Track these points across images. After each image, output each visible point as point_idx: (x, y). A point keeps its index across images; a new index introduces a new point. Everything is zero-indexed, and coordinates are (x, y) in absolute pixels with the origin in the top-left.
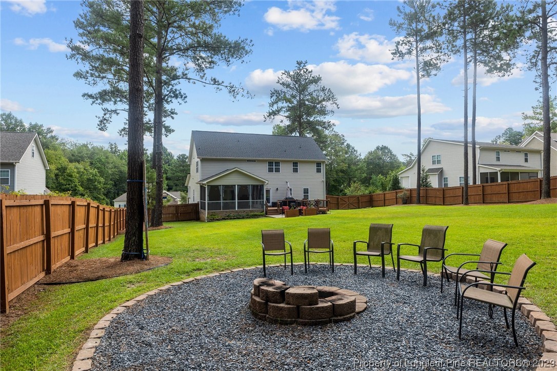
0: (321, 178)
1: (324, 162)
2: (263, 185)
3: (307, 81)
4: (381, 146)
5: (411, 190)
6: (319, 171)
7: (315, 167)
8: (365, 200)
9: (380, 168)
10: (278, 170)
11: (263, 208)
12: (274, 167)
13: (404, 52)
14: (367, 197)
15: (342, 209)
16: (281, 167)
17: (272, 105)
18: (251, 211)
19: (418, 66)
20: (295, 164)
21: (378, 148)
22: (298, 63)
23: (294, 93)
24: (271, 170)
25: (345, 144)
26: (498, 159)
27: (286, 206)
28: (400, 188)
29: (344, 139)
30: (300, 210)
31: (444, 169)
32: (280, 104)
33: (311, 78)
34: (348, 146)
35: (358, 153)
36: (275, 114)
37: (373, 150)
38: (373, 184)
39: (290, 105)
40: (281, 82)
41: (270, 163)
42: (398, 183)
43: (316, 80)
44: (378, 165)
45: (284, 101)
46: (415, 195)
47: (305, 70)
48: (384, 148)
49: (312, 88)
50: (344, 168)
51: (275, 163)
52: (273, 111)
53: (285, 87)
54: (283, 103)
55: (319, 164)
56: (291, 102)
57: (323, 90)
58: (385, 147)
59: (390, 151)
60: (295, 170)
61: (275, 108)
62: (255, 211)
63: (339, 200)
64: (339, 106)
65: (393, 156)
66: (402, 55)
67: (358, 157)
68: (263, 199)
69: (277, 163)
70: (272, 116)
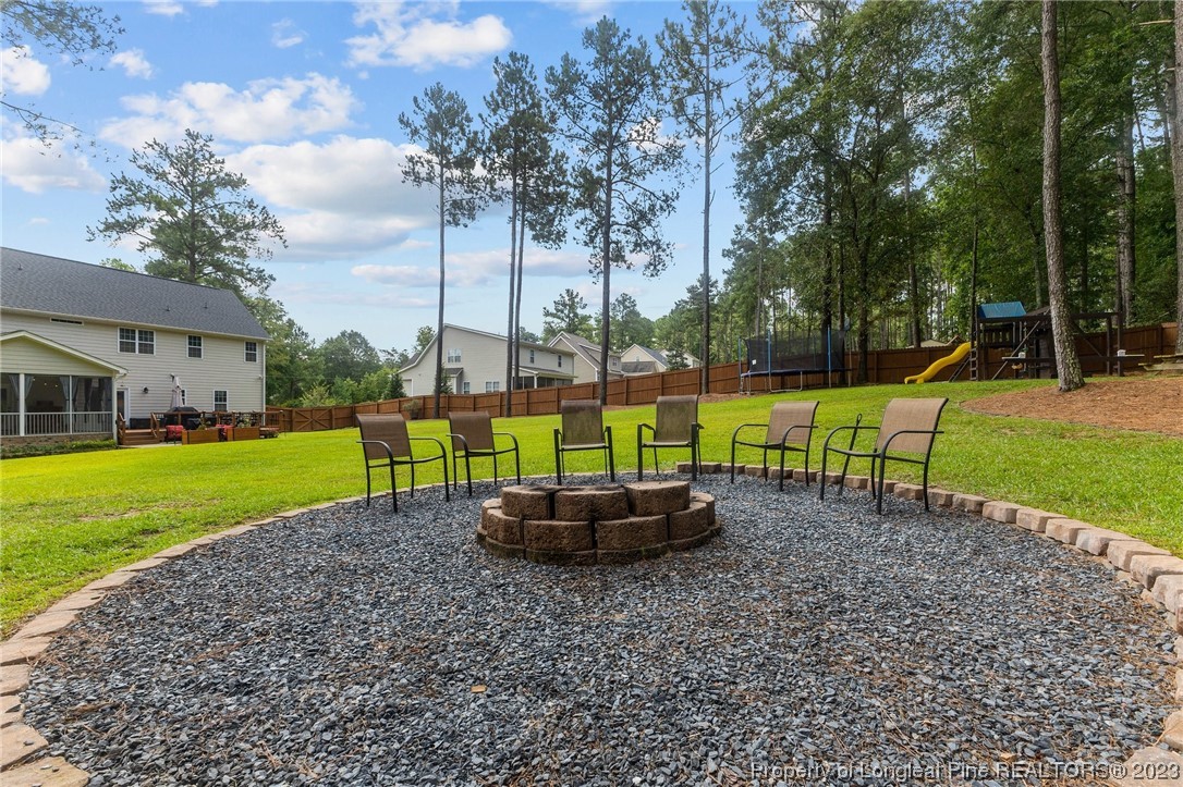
0: (256, 372)
1: (262, 342)
2: (110, 379)
3: (213, 177)
4: (349, 331)
5: (424, 398)
6: (251, 358)
7: (242, 351)
8: (342, 414)
9: (349, 367)
10: (147, 349)
11: (111, 429)
12: (137, 342)
13: (421, 176)
14: (346, 411)
15: (300, 431)
16: (157, 341)
17: (116, 206)
18: (72, 439)
19: (443, 204)
20: (195, 340)
21: (343, 334)
22: (189, 134)
23: (178, 196)
24: (126, 347)
25: (285, 319)
26: (532, 360)
27: (177, 424)
28: (402, 395)
29: (281, 310)
30: (221, 431)
31: (465, 370)
32: (139, 211)
33: (222, 175)
34: (291, 323)
35: (310, 339)
36: (126, 230)
37: (335, 337)
38: (337, 393)
39: (168, 218)
40: (141, 162)
41: (127, 332)
42: (401, 386)
43: (234, 183)
44: (344, 363)
45: (153, 205)
46: (431, 405)
47: (207, 156)
48: (354, 336)
49: (223, 195)
50: (283, 363)
51: (140, 332)
52: (118, 221)
53: (154, 176)
54: (149, 208)
55: (251, 346)
56: (171, 212)
57: (251, 205)
58: (356, 333)
59: (364, 342)
60: (195, 353)
61: (122, 215)
62: (86, 437)
63: (294, 414)
64: (286, 244)
65: (369, 350)
66: (418, 179)
67: (309, 345)
68: (111, 409)
69: (147, 334)
70: (115, 233)
